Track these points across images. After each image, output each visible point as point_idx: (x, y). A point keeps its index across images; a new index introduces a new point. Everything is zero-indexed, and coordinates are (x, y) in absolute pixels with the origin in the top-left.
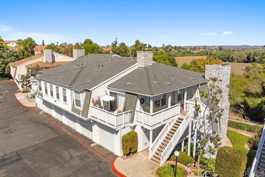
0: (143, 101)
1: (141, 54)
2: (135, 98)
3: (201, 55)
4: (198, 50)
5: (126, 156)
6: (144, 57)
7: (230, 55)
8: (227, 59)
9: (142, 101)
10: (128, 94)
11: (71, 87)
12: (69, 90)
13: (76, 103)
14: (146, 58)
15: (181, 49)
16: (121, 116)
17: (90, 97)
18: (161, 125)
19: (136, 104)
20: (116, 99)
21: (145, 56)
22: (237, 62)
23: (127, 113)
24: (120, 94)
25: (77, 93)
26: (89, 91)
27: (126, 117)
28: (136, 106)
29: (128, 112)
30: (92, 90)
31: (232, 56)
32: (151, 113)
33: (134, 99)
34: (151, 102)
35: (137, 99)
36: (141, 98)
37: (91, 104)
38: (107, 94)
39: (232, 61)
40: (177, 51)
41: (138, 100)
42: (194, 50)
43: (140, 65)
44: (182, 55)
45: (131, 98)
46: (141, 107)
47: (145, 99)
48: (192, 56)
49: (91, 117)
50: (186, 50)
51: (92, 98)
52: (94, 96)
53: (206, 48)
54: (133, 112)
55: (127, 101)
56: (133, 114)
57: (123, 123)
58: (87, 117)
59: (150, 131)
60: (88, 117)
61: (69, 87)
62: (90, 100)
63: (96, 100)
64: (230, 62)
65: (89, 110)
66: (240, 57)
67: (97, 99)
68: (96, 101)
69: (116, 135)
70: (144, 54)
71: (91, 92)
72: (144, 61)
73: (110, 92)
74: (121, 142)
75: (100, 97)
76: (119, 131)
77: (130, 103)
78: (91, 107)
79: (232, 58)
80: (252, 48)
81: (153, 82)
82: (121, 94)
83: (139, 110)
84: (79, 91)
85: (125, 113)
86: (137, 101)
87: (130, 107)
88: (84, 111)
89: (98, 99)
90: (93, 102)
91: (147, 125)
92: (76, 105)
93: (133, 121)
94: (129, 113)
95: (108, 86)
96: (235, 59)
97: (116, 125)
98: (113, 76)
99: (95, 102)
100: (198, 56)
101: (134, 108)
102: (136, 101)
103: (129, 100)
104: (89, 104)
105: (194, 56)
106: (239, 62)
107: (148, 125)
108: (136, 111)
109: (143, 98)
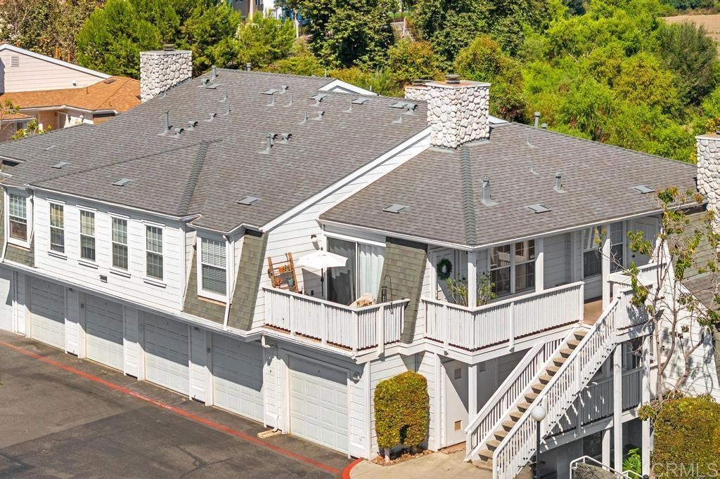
0: (447, 268)
1: (443, 94)
2: (419, 256)
5: (387, 458)
6: (454, 108)
9: (444, 269)
10: (393, 245)
11: (189, 221)
12: (180, 232)
13: (203, 278)
14: (463, 109)
16: (373, 314)
17: (263, 255)
18: (506, 352)
19: (422, 278)
20: (352, 262)
21: (458, 102)
23: (391, 307)
24: (365, 245)
25: (211, 242)
26: (259, 234)
27: (387, 323)
28: (421, 284)
29: (397, 305)
30: (267, 232)
32: (472, 306)
33: (416, 261)
34: (472, 270)
35: (425, 261)
36: (441, 259)
37: (265, 282)
38: (316, 246)
41: (429, 264)
43: (440, 135)
45: (405, 259)
46: (440, 289)
47: (453, 263)
49: (264, 329)
51: (269, 259)
52: (276, 252)
54: (412, 305)
55: (393, 268)
56: (411, 313)
57: (380, 342)
58: (249, 328)
59: (469, 368)
60: (254, 325)
61: (181, 221)
62: (261, 267)
63: (280, 266)
65: (259, 302)
67: (283, 265)
68: (281, 269)
69: (356, 382)
70: (454, 97)
71: (266, 238)
72: (454, 120)
73: (329, 239)
74: (373, 403)
75: (294, 257)
76: (366, 368)
77: (402, 276)
78: (264, 289)
81: (484, 201)
82: (370, 246)
83: (434, 298)
84: (221, 235)
85: (386, 308)
86: (424, 267)
87: (402, 288)
88: (237, 307)
89: (287, 264)
90: (270, 273)
91: (459, 347)
92: (204, 287)
93: (412, 336)
94: (399, 308)
95: (320, 218)
97: (355, 347)
98: (339, 180)
99: (277, 273)
101: (415, 290)
102: (421, 268)
103: (399, 264)
104: (259, 279)
107: (462, 348)
108: (423, 301)
109: (447, 258)
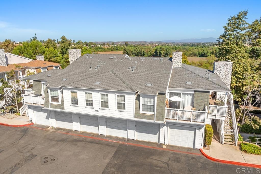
3: (112, 51)
4: (108, 46)
5: (207, 147)
7: (142, 50)
8: (139, 54)
10: (198, 93)
13: (142, 108)
15: (92, 45)
17: (165, 100)
22: (147, 56)
26: (164, 94)
31: (144, 51)
32: (226, 105)
39: (143, 55)
40: (88, 47)
42: (104, 46)
44: (95, 51)
45: (202, 96)
48: (104, 52)
50: (97, 46)
53: (113, 44)
58: (164, 121)
64: (142, 56)
66: (150, 51)
69: (200, 130)
73: (170, 93)
76: (204, 126)
78: (166, 109)
79: (143, 53)
80: (149, 44)
88: (158, 115)
92: (143, 111)
96: (146, 53)
100: (109, 51)
102: (209, 98)
103: (200, 97)
105: (106, 51)
106: (149, 56)
107: (222, 116)
